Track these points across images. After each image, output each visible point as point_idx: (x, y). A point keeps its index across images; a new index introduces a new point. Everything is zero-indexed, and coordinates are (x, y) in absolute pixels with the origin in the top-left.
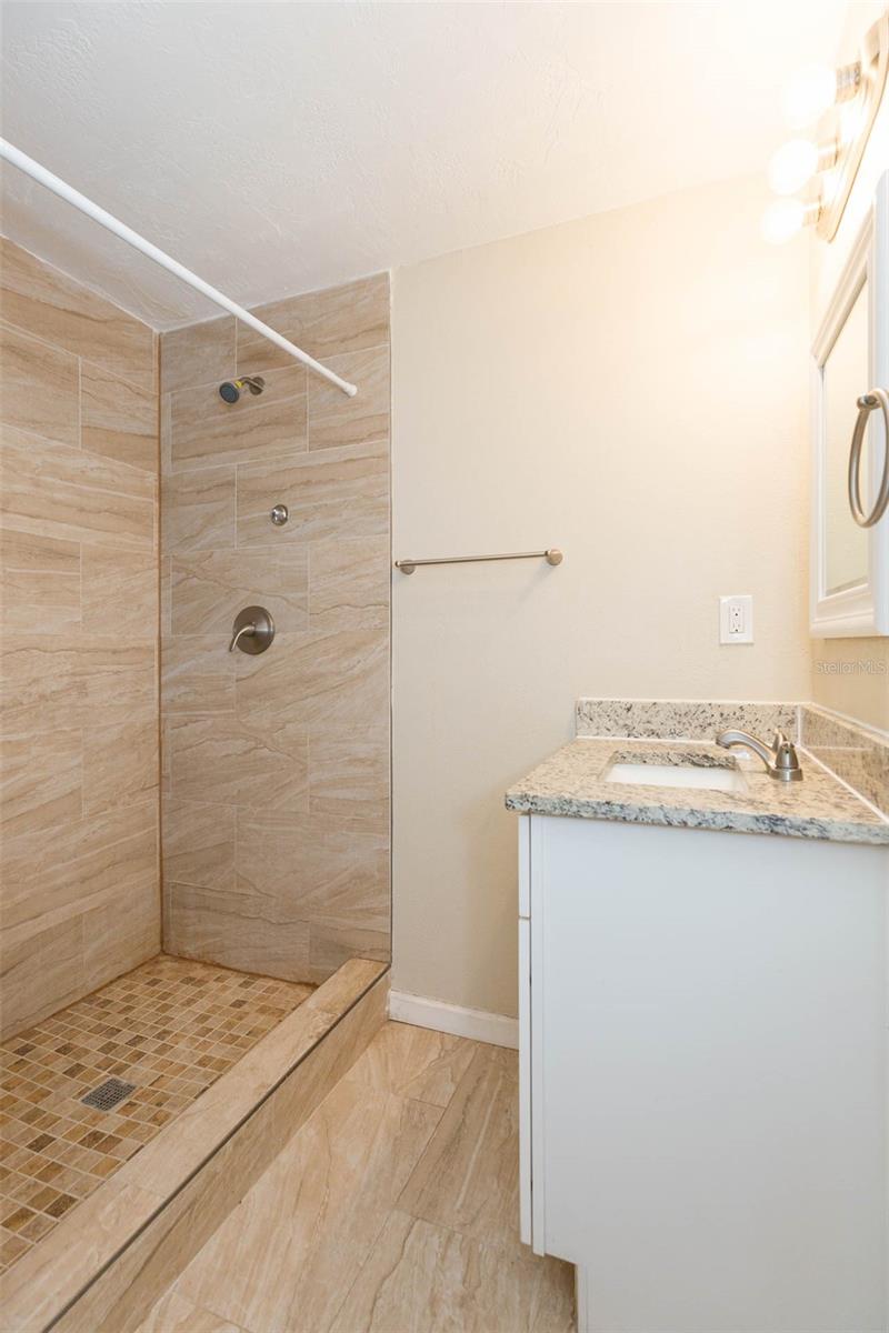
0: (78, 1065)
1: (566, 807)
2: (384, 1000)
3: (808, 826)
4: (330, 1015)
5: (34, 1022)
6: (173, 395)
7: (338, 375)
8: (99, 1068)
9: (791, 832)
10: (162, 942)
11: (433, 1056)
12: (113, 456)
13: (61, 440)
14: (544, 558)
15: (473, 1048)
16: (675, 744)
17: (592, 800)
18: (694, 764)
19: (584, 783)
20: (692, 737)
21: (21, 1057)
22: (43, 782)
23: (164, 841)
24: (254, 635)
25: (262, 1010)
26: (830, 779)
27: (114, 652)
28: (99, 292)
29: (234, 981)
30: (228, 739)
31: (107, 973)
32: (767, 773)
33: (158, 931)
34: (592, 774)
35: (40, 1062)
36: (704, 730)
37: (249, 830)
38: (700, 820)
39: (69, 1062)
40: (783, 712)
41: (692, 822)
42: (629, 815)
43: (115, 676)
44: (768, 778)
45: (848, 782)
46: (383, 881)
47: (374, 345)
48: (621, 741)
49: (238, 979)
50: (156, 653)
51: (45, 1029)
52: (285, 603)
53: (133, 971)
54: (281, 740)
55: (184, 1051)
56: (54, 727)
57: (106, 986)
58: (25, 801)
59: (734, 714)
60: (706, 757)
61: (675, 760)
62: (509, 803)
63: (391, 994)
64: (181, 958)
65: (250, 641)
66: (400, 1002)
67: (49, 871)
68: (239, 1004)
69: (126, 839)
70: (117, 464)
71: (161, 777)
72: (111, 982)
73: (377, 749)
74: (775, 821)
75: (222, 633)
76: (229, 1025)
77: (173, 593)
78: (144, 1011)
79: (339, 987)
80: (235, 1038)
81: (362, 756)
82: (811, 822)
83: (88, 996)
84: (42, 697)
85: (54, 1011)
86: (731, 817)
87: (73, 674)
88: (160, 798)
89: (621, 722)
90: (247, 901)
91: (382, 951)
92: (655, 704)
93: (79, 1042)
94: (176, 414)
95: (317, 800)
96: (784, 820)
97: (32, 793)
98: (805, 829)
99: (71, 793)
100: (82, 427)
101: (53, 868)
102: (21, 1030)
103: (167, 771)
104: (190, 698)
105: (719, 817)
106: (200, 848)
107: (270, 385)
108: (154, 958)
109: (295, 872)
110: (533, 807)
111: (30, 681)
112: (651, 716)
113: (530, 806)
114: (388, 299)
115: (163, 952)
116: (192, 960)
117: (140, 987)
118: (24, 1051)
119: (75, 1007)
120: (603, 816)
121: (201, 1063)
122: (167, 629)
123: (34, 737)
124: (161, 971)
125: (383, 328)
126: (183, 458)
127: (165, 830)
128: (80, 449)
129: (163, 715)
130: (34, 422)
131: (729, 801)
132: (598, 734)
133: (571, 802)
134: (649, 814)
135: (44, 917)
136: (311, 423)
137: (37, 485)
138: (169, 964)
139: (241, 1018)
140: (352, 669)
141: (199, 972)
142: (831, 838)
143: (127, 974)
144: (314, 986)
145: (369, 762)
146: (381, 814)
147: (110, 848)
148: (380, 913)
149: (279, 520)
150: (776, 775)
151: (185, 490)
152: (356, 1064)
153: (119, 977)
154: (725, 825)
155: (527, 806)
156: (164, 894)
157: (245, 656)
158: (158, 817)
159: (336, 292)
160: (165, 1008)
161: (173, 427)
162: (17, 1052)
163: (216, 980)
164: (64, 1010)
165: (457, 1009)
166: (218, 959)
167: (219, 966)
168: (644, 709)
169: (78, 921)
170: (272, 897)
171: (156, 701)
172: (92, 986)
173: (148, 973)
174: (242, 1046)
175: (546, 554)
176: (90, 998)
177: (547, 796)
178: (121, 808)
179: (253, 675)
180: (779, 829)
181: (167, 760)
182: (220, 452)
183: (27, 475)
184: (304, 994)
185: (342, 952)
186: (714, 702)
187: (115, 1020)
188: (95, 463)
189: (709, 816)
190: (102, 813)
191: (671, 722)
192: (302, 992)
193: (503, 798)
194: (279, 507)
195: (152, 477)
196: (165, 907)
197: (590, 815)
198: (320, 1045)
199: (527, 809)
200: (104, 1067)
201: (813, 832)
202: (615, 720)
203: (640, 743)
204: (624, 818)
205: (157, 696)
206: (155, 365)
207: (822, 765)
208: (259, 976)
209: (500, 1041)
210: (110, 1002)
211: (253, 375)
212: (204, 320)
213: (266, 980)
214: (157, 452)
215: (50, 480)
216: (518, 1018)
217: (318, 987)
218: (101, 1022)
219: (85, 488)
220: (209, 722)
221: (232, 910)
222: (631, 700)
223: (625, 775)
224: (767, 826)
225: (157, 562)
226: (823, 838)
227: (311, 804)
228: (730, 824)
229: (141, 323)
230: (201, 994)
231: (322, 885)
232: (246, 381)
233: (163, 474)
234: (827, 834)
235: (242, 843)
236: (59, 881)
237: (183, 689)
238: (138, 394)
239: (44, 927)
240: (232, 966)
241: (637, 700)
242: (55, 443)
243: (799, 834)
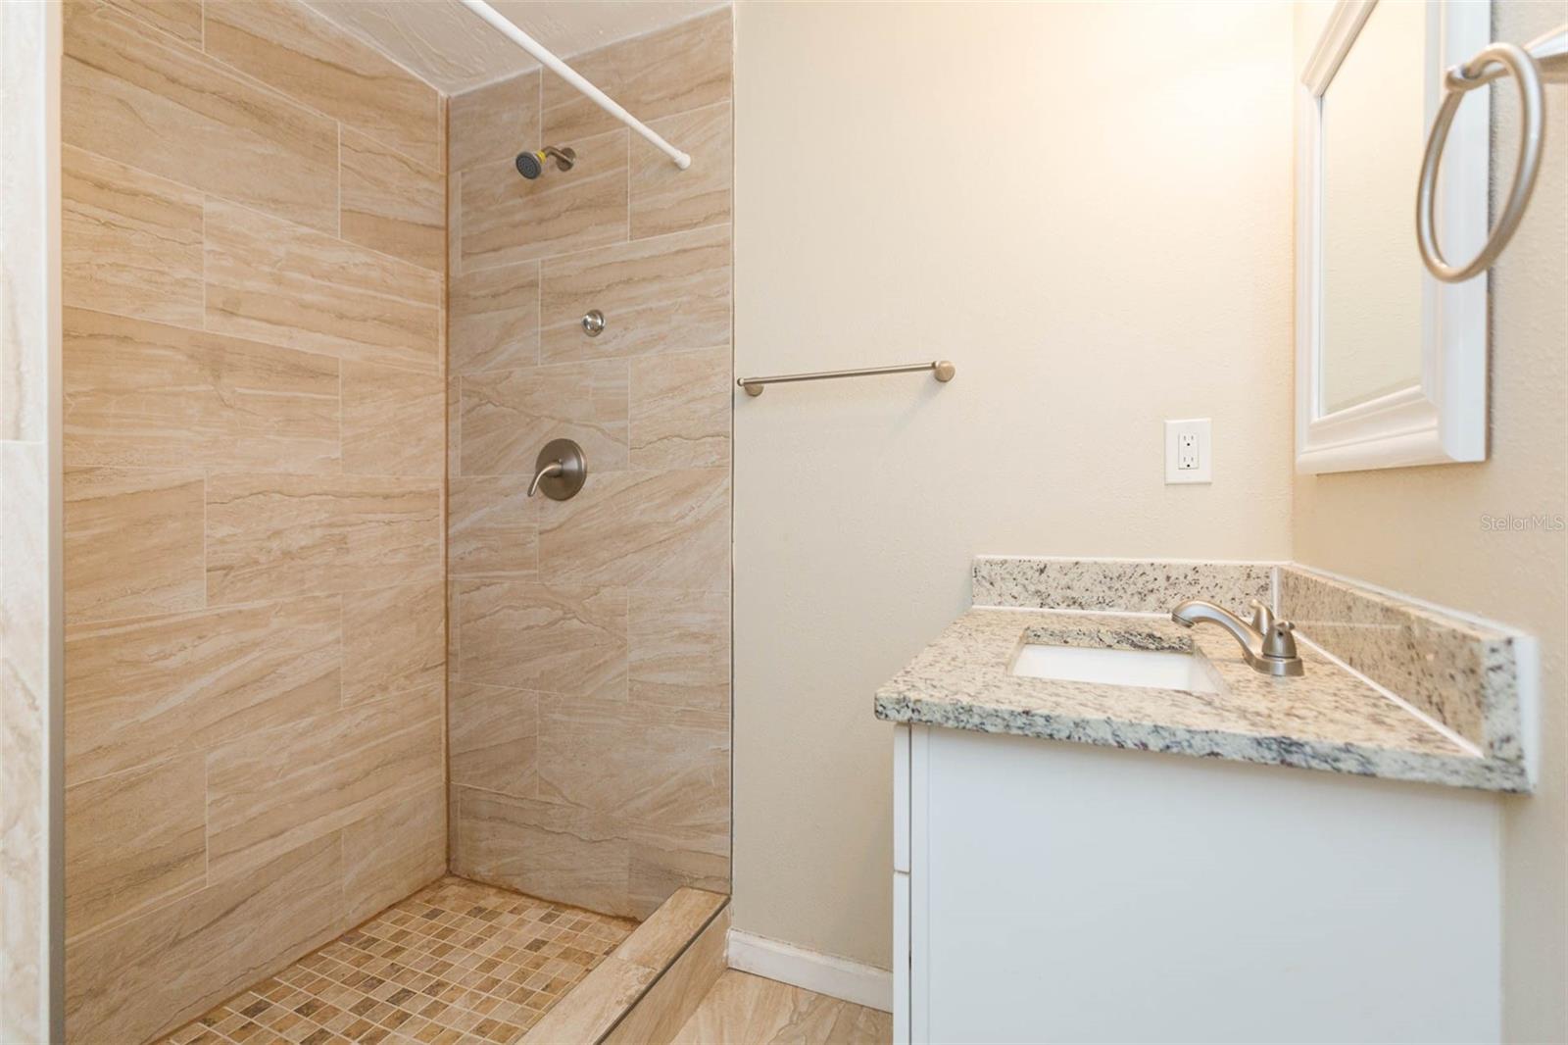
0: (322, 1031)
1: (964, 717)
2: (721, 943)
3: (1343, 756)
4: (648, 970)
5: (272, 970)
6: (463, 174)
7: (669, 141)
8: (348, 1035)
9: (1314, 763)
10: (448, 860)
11: (782, 1020)
12: (384, 249)
13: (312, 226)
14: (930, 372)
15: (835, 1010)
16: (1104, 618)
17: (1003, 707)
18: (1135, 645)
19: (989, 677)
20: (1127, 608)
21: (250, 1020)
22: (286, 662)
23: (451, 734)
24: (560, 475)
25: (566, 955)
26: (1346, 675)
27: (386, 497)
28: (365, 40)
29: (534, 913)
30: (528, 607)
31: (373, 903)
32: (1249, 662)
33: (444, 847)
34: (997, 664)
35: (272, 1027)
36: (1143, 596)
37: (555, 722)
38: (1167, 742)
39: (312, 1026)
40: (1253, 575)
41: (1155, 744)
42: (1058, 731)
43: (387, 527)
44: (1251, 672)
45: (1379, 679)
46: (722, 788)
47: (712, 102)
48: (1031, 613)
49: (540, 911)
50: (442, 498)
51: (287, 980)
52: (599, 433)
53: (409, 898)
54: (593, 609)
55: (460, 1013)
56: (302, 592)
57: (374, 918)
58: (261, 688)
59: (1185, 577)
60: (1151, 636)
61: (1108, 640)
62: (880, 709)
63: (731, 934)
64: (472, 881)
65: (557, 482)
66: (741, 946)
67: (293, 775)
68: (537, 945)
69: (402, 732)
70: (390, 260)
71: (447, 652)
72: (380, 914)
73: (714, 621)
74: (1287, 745)
75: (520, 472)
76: (522, 976)
77: (463, 424)
78: (416, 957)
79: (663, 929)
80: (526, 994)
81: (695, 629)
82: (1347, 749)
83: (349, 932)
84: (287, 554)
85: (301, 955)
86: (1217, 738)
87: (330, 525)
88: (447, 680)
89: (1032, 588)
90: (551, 812)
91: (719, 879)
92: (1077, 563)
93: (329, 999)
94: (468, 198)
95: (639, 686)
96: (1302, 745)
97: (273, 675)
98: (1336, 760)
99: (327, 676)
100: (342, 210)
101: (301, 772)
102: (253, 981)
103: (456, 647)
104: (483, 555)
105: (1198, 738)
106: (494, 743)
107: (581, 158)
108: (438, 880)
109: (612, 776)
110: (916, 716)
111: (269, 533)
112: (1072, 580)
113: (909, 714)
114: (730, 42)
115: (450, 873)
116: (483, 884)
117: (416, 919)
118: (254, 1010)
119: (331, 948)
120: (1020, 732)
121: (480, 1031)
122: (456, 471)
123: (276, 604)
124: (444, 899)
125: (725, 79)
126: (477, 254)
127: (452, 721)
128: (339, 239)
129: (450, 576)
130: (275, 201)
131: (1207, 709)
132: (1000, 603)
133: (971, 710)
134: (1089, 731)
135: (287, 834)
136: (632, 206)
137: (279, 281)
138: (455, 889)
139: (538, 966)
140: (683, 517)
141: (492, 900)
142: (1379, 775)
143: (400, 902)
144: (634, 922)
145: (703, 638)
146: (718, 705)
147: (378, 745)
148: (718, 831)
149: (592, 329)
150: (1263, 666)
151: (478, 294)
152: (682, 1032)
153: (391, 907)
154: (1208, 751)
155: (906, 714)
156: (451, 800)
157: (551, 503)
158: (443, 704)
159: (665, 35)
160: (444, 950)
161: (462, 215)
162: (246, 1012)
163: (511, 912)
164: (316, 951)
165: (814, 957)
166: (517, 883)
167: (517, 892)
168: (1063, 570)
169: (336, 837)
170: (583, 806)
171: (442, 559)
172: (354, 919)
173: (428, 902)
174: (536, 1005)
175: (933, 366)
176: (351, 935)
177: (937, 701)
178: (396, 693)
179: (560, 526)
180: (1295, 759)
181: (456, 632)
182: (520, 245)
183: (267, 269)
184: (621, 934)
185: (669, 879)
186: (1157, 561)
187: (378, 967)
188: (361, 258)
189: (1182, 735)
190: (366, 702)
191: (1099, 588)
192: (618, 930)
193: (873, 701)
194: (594, 314)
195: (436, 280)
196: (452, 816)
197: (1000, 729)
198: (631, 1013)
199: (906, 718)
200: (353, 1032)
201: (1349, 764)
202: (1024, 586)
203: (1058, 616)
204: (1051, 736)
205: (442, 553)
206: (441, 137)
207: (1321, 651)
208: (567, 906)
209: (871, 1000)
210: (374, 940)
211: (561, 146)
212: (501, 79)
213: (575, 912)
214: (443, 248)
215: (295, 275)
216: (892, 972)
217: (640, 923)
218: (360, 969)
219: (346, 288)
220: (506, 585)
221: (533, 822)
222: (1044, 559)
223: (1044, 664)
224: (1274, 755)
225: (443, 385)
226: (1365, 774)
227: (631, 690)
228: (1216, 750)
229: (423, 83)
230: (491, 931)
231: (645, 793)
232: (550, 152)
233: (451, 274)
234: (1372, 769)
235: (546, 739)
236: (308, 789)
237: (474, 544)
238: (419, 172)
239: (288, 847)
240: (532, 893)
241: (1052, 558)
242: (304, 230)
243: (1327, 767)
